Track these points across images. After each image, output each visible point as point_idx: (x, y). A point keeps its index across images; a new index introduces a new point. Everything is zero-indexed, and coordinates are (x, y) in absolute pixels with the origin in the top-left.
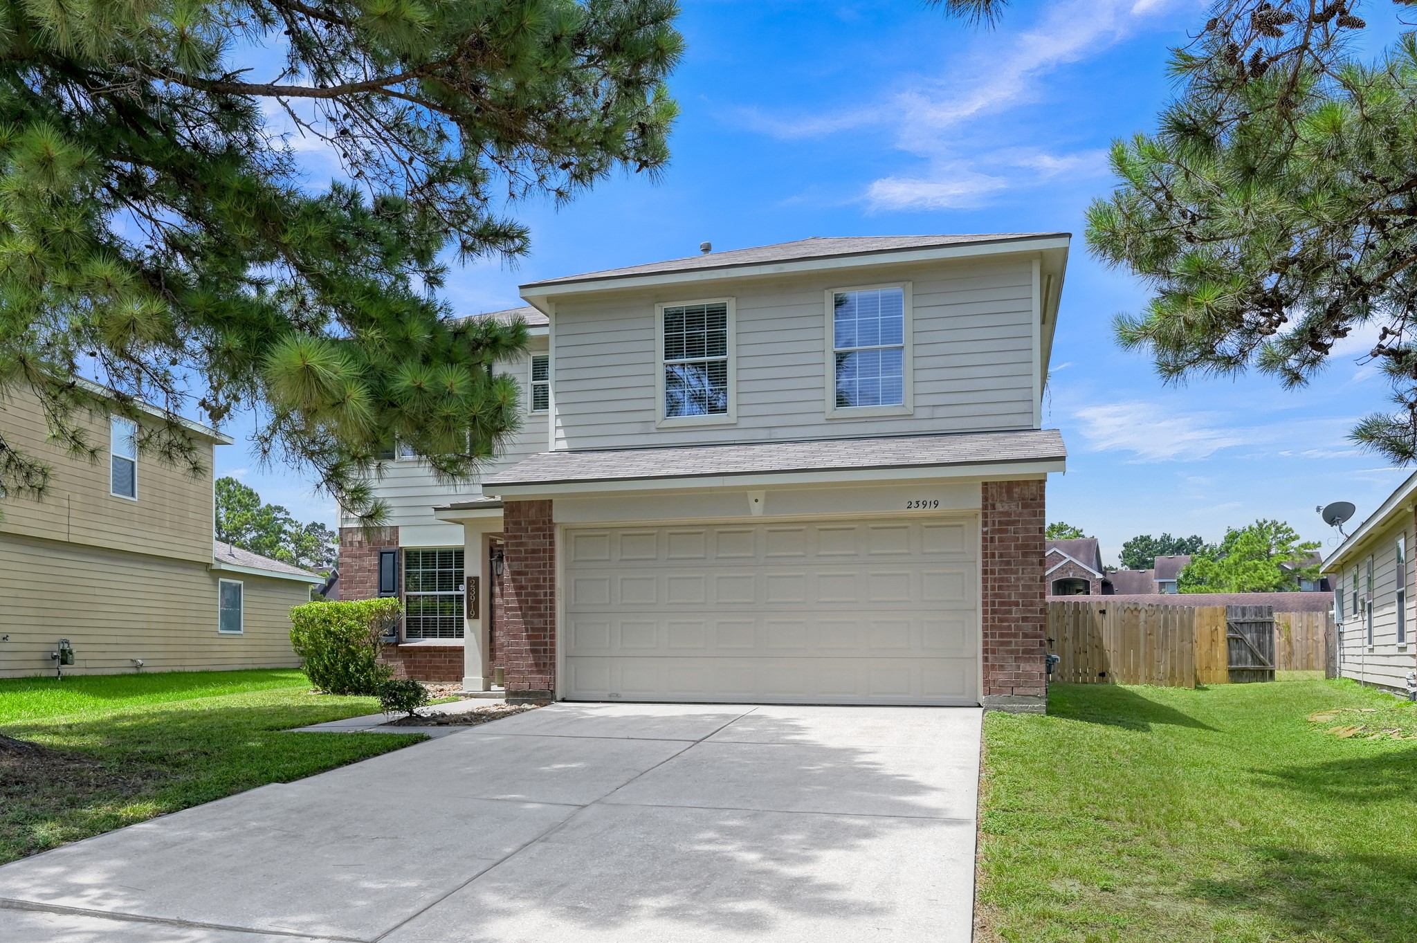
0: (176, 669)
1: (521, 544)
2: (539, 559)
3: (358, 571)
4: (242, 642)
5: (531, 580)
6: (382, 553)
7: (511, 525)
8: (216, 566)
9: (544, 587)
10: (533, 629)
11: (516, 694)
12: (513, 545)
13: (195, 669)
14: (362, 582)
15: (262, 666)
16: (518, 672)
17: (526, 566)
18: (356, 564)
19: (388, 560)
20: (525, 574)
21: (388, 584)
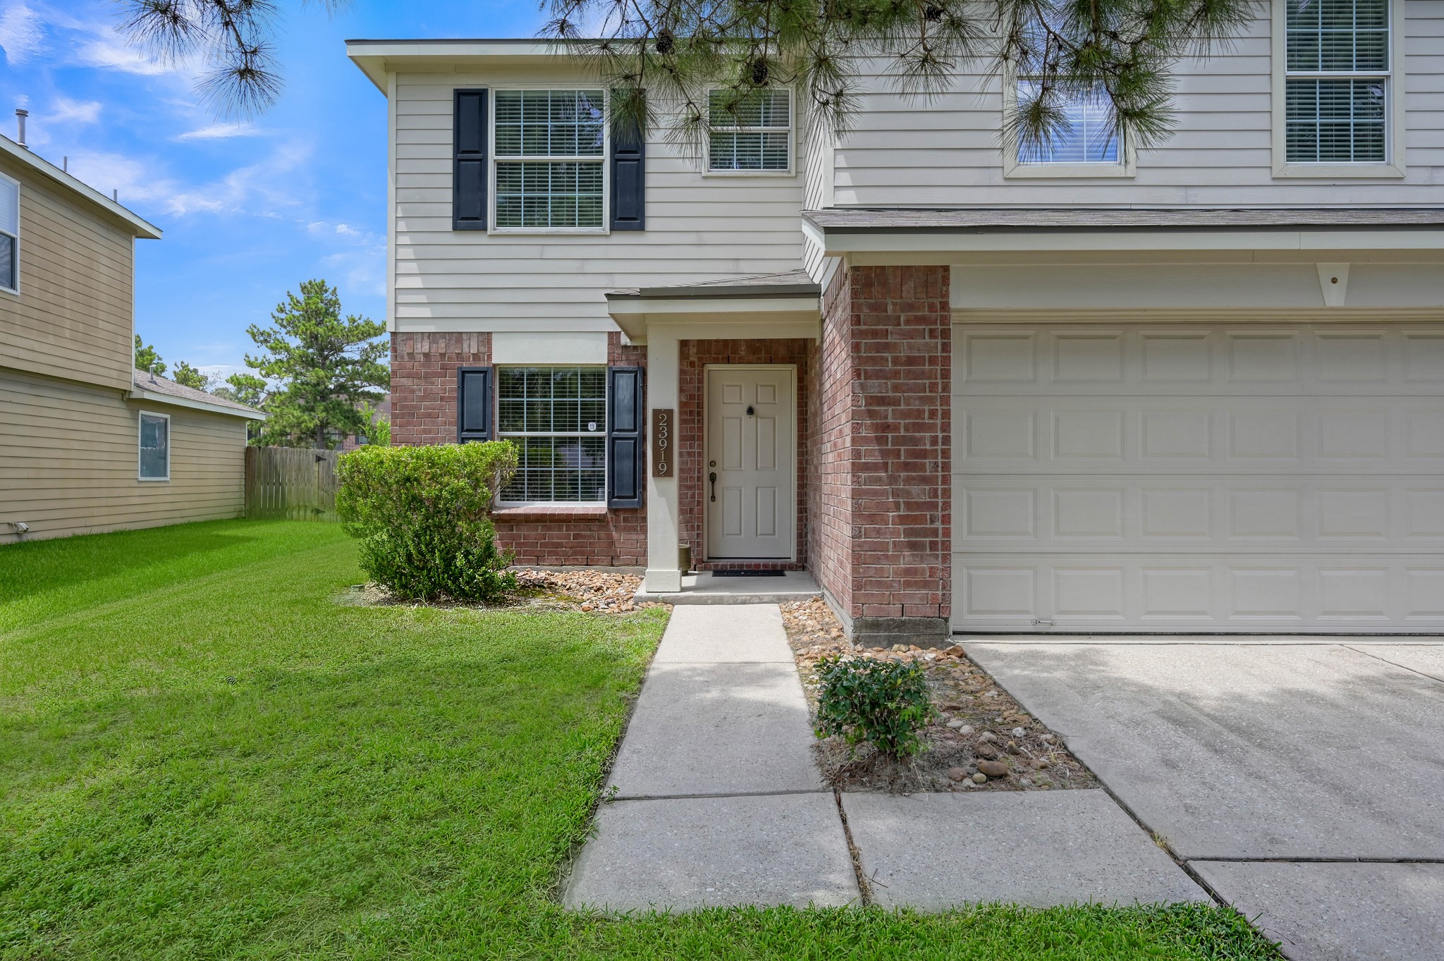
0: (79, 532)
1: (887, 347)
2: (922, 375)
3: (422, 399)
4: (168, 491)
5: (905, 415)
6: (464, 373)
7: (866, 310)
8: (137, 394)
9: (931, 428)
10: (909, 506)
11: (875, 625)
12: (869, 348)
13: (106, 530)
14: (429, 416)
15: (193, 520)
16: (880, 584)
17: (896, 388)
18: (419, 387)
19: (475, 383)
20: (896, 402)
21: (474, 420)
